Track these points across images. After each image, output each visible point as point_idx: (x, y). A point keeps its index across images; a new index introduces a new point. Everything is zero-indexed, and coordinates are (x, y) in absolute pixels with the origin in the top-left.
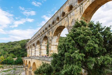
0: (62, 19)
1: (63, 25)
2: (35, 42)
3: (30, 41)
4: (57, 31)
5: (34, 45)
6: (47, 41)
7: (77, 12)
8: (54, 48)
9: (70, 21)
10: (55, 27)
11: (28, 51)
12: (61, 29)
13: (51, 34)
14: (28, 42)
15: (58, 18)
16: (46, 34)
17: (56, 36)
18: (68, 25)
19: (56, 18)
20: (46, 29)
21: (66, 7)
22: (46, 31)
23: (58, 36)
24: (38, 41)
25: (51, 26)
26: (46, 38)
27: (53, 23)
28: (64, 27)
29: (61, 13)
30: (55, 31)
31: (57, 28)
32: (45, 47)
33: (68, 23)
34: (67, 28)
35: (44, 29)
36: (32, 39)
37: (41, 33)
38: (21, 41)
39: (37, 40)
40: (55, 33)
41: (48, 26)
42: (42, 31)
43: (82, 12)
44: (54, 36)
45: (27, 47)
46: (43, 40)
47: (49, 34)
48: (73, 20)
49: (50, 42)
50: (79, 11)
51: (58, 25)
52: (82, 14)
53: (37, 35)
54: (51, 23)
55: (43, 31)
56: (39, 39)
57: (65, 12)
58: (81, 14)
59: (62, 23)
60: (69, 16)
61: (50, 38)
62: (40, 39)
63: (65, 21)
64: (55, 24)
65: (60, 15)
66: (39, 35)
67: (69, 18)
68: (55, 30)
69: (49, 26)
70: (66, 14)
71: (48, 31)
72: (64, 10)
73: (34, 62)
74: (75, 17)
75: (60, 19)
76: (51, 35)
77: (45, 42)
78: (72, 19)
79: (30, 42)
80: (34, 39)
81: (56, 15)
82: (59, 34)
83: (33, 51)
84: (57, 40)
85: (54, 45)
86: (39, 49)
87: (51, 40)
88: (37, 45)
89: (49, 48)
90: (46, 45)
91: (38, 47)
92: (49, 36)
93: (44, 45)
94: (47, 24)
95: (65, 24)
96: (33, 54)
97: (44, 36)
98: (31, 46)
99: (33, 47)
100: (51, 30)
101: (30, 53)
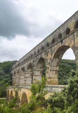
0: (66, 38)
1: (67, 44)
2: (26, 65)
3: (17, 63)
4: (58, 52)
5: (23, 69)
6: (43, 64)
8: (53, 74)
9: (77, 40)
10: (55, 46)
11: (14, 77)
12: (63, 49)
14: (14, 64)
15: (60, 35)
16: (43, 56)
17: (57, 59)
18: (74, 46)
19: (58, 35)
20: (43, 48)
21: (72, 22)
22: (42, 51)
23: (59, 59)
24: (30, 64)
25: (50, 45)
26: (42, 60)
27: (53, 41)
28: (68, 47)
29: (65, 29)
30: (56, 52)
32: (41, 73)
33: (73, 43)
34: (72, 49)
35: (40, 48)
36: (22, 61)
37: (35, 53)
38: (3, 63)
39: (29, 62)
40: (55, 54)
41: (46, 44)
42: (37, 51)
44: (54, 59)
45: (13, 72)
46: (38, 63)
47: (47, 55)
49: (48, 66)
51: (60, 45)
53: (28, 55)
54: (50, 41)
55: (39, 51)
56: (32, 61)
57: (70, 28)
59: (66, 42)
60: (75, 34)
61: (49, 61)
62: (34, 61)
63: (70, 40)
64: (56, 42)
66: (32, 56)
67: (75, 36)
68: (55, 51)
69: (48, 45)
70: (71, 31)
71: (45, 51)
72: (69, 26)
73: (25, 93)
75: (62, 36)
76: (49, 57)
77: (41, 66)
79: (17, 65)
80: (25, 60)
81: (58, 31)
82: (61, 56)
83: (22, 77)
84: (57, 63)
85: (53, 70)
86: (31, 75)
87: (49, 63)
88: (28, 70)
89: (47, 75)
90: (42, 70)
91: (30, 73)
92: (47, 58)
93: (39, 70)
94: (44, 42)
95: (69, 44)
96: (22, 82)
97: (39, 57)
98: (18, 70)
99: (22, 71)
100: (49, 50)
101: (17, 80)
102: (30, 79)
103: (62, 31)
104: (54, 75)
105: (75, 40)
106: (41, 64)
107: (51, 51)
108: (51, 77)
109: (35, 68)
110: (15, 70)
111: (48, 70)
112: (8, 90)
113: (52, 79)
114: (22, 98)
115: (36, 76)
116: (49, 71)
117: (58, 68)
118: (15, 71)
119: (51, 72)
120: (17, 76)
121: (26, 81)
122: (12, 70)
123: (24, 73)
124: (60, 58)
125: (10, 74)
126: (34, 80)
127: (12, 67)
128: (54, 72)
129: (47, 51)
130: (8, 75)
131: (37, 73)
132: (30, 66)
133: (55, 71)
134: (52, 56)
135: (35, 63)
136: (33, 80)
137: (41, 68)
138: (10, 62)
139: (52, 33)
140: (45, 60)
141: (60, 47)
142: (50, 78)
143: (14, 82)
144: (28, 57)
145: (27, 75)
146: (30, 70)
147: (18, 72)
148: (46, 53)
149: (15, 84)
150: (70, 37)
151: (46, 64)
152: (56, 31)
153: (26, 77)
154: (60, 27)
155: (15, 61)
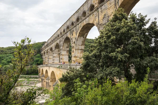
0: (90, 15)
1: (91, 22)
2: (53, 45)
3: (46, 44)
4: (83, 31)
5: (51, 49)
6: (68, 43)
7: (111, 5)
9: (101, 17)
10: (80, 24)
11: (44, 57)
12: (88, 27)
13: (74, 34)
14: (43, 45)
15: (84, 13)
16: (69, 35)
17: (82, 38)
18: (99, 23)
19: (82, 13)
20: (68, 28)
22: (68, 30)
23: (83, 37)
24: (57, 44)
25: (74, 24)
26: (67, 40)
27: (78, 19)
28: (92, 25)
29: (89, 6)
30: (81, 31)
31: (83, 27)
32: (67, 52)
33: (98, 19)
34: (97, 26)
35: (65, 28)
36: (49, 41)
37: (61, 33)
39: (56, 42)
40: (80, 33)
41: (71, 23)
42: (62, 31)
43: (117, 5)
44: (79, 38)
45: (43, 52)
46: (64, 43)
47: (72, 35)
48: (105, 15)
49: (73, 45)
50: (113, 4)
51: (85, 23)
52: (118, 7)
53: (55, 36)
54: (74, 19)
55: (64, 31)
56: (58, 41)
57: (94, 4)
58: (116, 8)
59: (90, 20)
60: (100, 10)
61: (74, 40)
62: (60, 42)
63: (94, 17)
65: (87, 9)
66: (58, 36)
67: (100, 12)
68: (80, 29)
69: (73, 24)
70: (95, 7)
71: (70, 30)
72: (92, 2)
73: (53, 71)
74: (108, 11)
75: (86, 14)
76: (74, 36)
77: (67, 46)
78: (103, 14)
79: (46, 46)
80: (52, 41)
81: (82, 9)
82: (86, 34)
83: (51, 57)
84: (82, 42)
85: (78, 49)
86: (58, 55)
87: (74, 42)
88: (55, 49)
89: (72, 54)
90: (68, 49)
91: (57, 52)
92: (72, 37)
93: (66, 49)
94: (69, 22)
95: (94, 21)
96: (51, 61)
97: (65, 37)
98: (47, 50)
99: (51, 51)
100: (74, 28)
101: (47, 59)
102: (58, 59)
103: (86, 8)
104: (79, 54)
105: (100, 17)
106: (67, 43)
107: (76, 29)
108: (77, 56)
109: (61, 48)
110: (45, 50)
111: (73, 49)
112: (40, 69)
113: (77, 58)
114: (51, 76)
115: (63, 55)
116: (75, 50)
117: (83, 47)
118: (44, 52)
119: (77, 51)
120: (47, 56)
121: (54, 60)
122: (42, 50)
123: (52, 53)
124: (85, 36)
125: (41, 54)
126: (62, 59)
127: (42, 47)
128: (80, 51)
129: (72, 29)
130: (38, 55)
131: (64, 53)
132: (57, 46)
133: (81, 49)
134: (76, 35)
135: (61, 42)
136: (60, 59)
137: (67, 47)
138: (40, 43)
139: (76, 12)
140: (70, 39)
141: (84, 25)
142: (75, 57)
143: (44, 61)
144: (55, 38)
145: (55, 55)
146: (57, 50)
147: (47, 53)
148: (71, 32)
149: (45, 63)
150: (94, 13)
151: (72, 43)
152: (79, 8)
153: (54, 57)
154: (83, 4)
155: (44, 42)
